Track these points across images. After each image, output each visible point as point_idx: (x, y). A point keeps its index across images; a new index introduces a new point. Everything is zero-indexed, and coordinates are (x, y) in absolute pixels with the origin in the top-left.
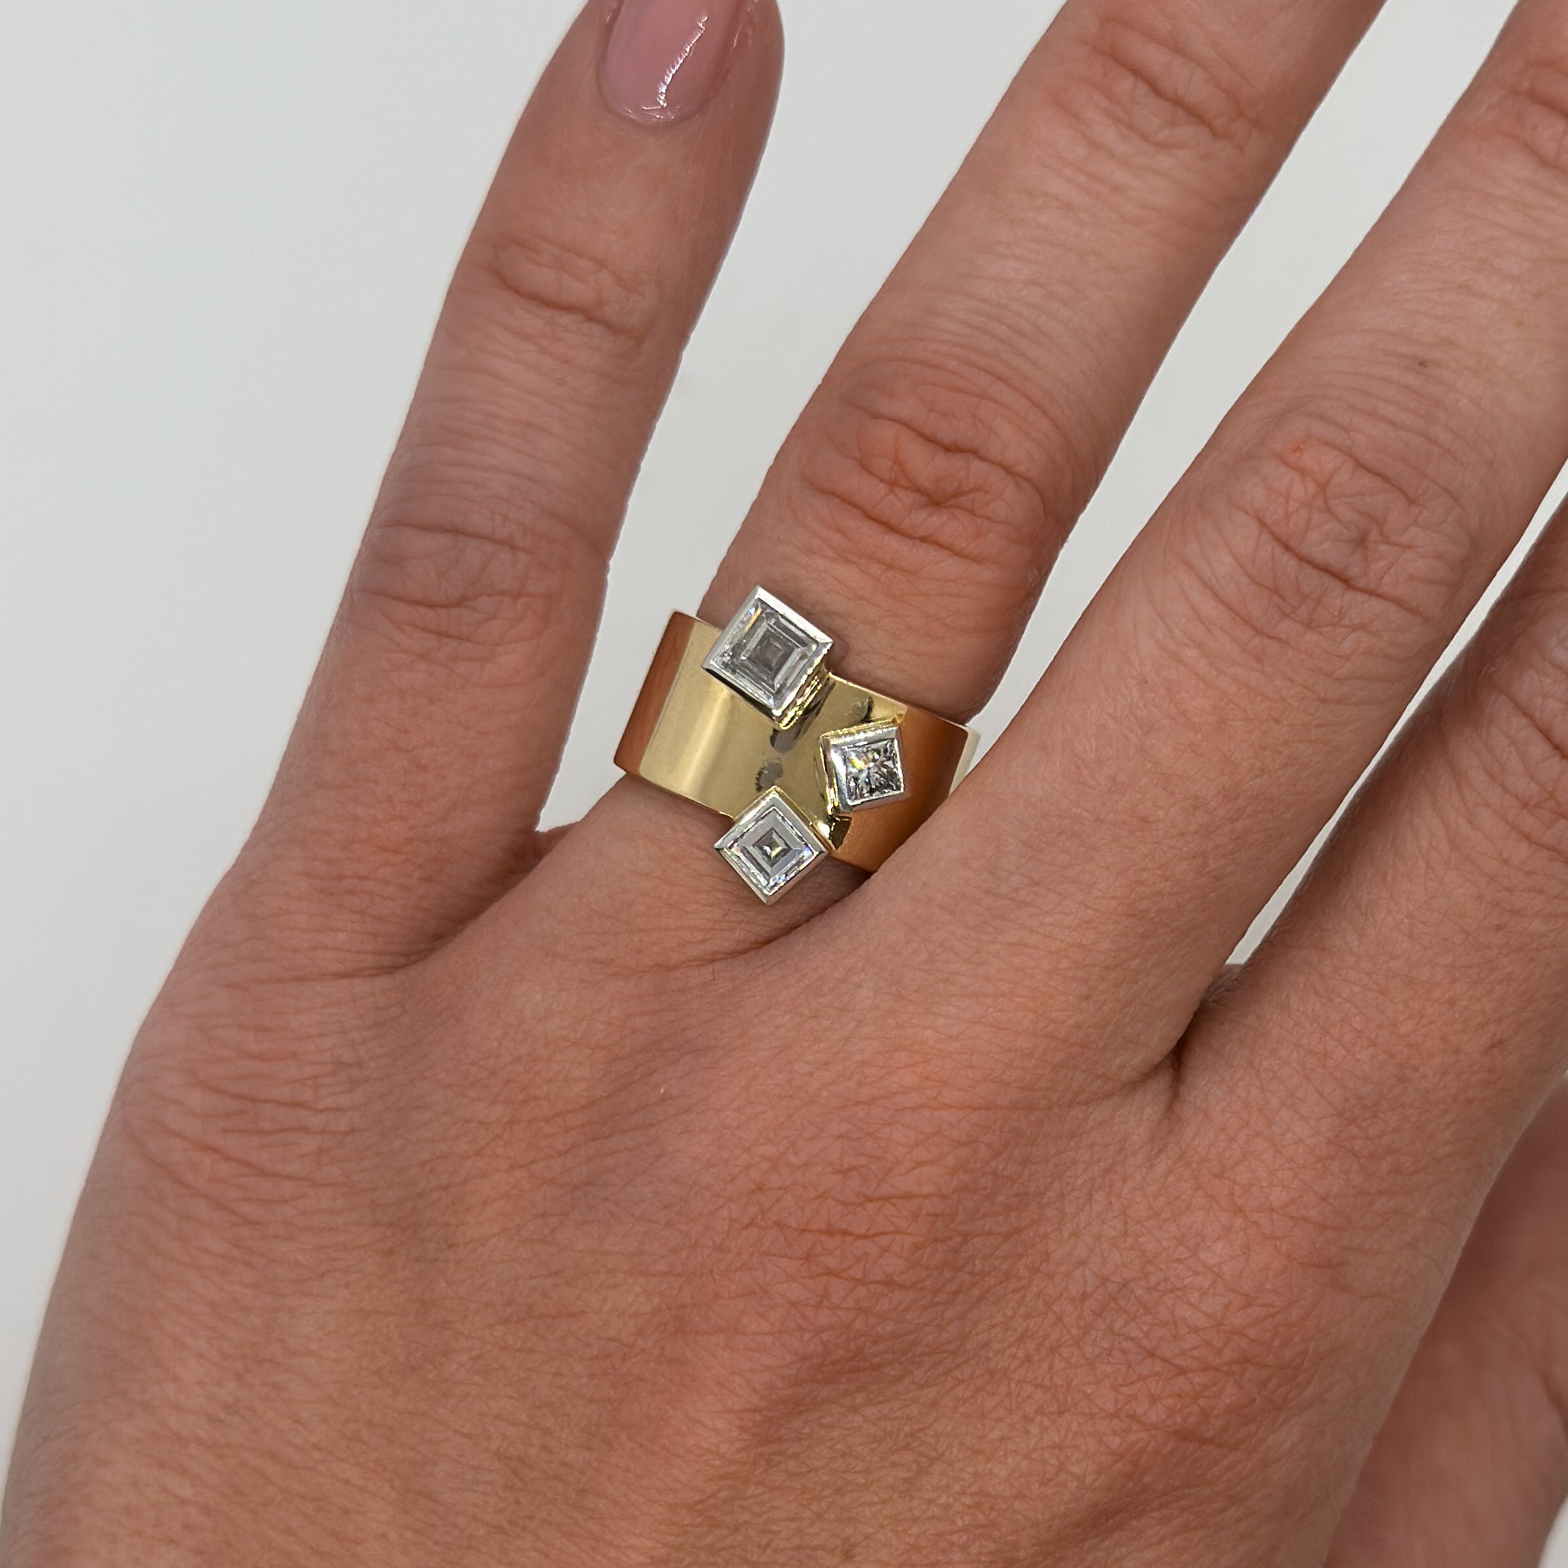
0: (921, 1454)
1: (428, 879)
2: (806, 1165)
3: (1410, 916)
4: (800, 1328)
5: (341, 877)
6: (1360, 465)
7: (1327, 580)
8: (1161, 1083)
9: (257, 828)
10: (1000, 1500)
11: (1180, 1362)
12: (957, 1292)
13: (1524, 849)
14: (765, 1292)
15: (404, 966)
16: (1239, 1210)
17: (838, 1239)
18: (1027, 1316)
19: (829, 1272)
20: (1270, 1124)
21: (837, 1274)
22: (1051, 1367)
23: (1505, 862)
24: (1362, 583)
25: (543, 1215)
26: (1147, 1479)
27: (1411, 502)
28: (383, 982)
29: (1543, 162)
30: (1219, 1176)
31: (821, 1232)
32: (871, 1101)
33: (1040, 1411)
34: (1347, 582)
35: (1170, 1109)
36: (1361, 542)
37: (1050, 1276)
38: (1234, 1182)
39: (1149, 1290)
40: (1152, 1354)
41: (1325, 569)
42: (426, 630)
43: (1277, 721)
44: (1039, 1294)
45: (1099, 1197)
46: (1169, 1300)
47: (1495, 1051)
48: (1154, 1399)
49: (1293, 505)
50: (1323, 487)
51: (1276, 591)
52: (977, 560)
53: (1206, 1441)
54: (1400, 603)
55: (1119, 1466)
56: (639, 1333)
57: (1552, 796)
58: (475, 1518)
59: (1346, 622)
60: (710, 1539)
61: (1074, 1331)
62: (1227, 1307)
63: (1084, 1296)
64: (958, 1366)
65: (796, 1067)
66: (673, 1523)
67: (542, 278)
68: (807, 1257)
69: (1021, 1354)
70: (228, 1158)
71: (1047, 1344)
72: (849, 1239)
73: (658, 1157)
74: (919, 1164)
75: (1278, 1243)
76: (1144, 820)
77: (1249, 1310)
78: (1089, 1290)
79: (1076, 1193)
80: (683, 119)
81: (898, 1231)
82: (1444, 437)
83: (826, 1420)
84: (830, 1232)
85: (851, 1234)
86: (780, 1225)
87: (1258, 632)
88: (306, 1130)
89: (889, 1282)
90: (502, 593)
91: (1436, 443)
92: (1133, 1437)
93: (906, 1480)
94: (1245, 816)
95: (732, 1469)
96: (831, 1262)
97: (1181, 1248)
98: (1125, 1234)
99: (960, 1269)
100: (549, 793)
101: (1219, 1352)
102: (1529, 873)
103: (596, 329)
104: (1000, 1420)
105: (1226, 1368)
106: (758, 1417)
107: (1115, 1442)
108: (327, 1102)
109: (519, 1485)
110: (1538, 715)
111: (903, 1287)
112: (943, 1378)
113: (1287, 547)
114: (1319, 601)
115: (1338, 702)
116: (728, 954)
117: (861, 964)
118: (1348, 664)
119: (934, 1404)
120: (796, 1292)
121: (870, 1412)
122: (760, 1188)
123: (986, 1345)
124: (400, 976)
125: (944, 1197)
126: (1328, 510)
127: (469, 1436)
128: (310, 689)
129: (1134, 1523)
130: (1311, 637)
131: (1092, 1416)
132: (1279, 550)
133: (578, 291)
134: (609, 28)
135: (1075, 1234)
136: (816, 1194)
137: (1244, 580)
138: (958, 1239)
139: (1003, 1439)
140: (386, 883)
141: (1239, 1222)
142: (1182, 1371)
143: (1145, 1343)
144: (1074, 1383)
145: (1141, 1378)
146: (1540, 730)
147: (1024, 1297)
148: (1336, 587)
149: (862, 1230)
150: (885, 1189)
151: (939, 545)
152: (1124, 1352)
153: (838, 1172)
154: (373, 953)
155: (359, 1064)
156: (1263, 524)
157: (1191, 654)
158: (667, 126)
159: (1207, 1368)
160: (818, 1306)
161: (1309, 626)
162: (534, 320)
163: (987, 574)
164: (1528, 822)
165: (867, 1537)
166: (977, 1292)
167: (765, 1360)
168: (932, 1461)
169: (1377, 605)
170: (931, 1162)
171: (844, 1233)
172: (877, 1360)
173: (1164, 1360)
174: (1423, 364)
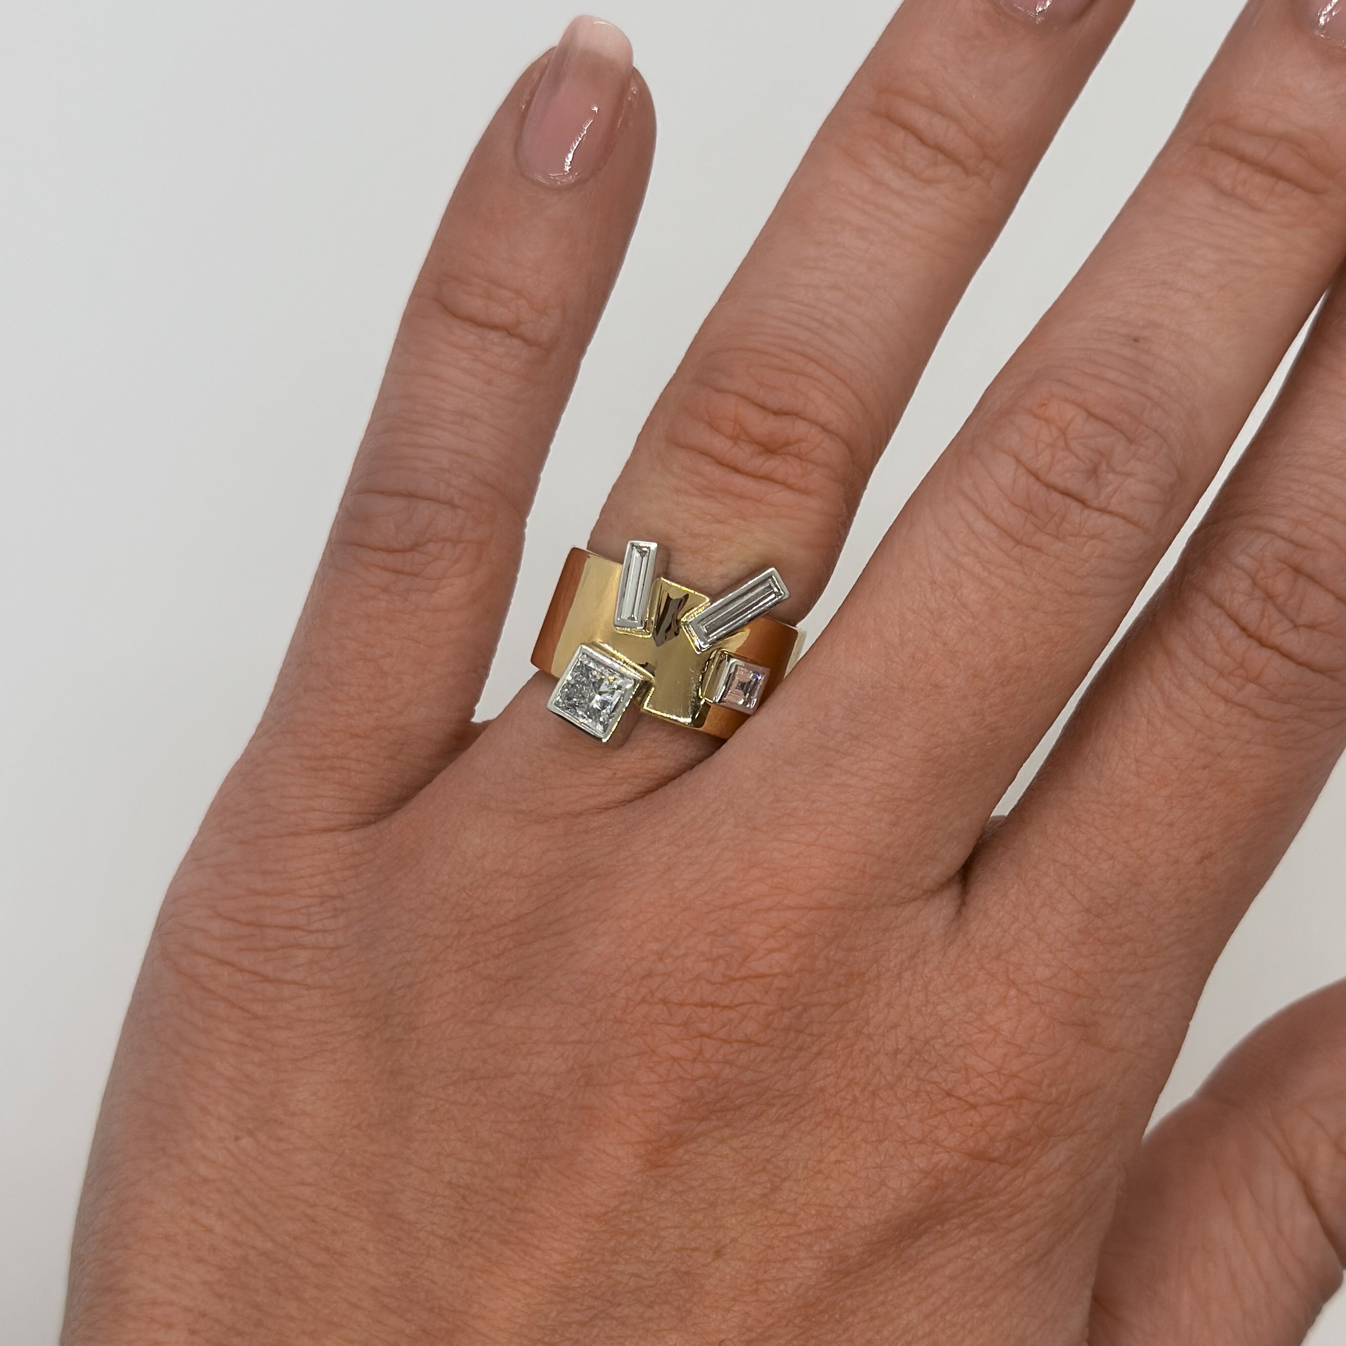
0: (775, 1175)
1: (391, 758)
2: (685, 955)
3: (1137, 761)
4: (681, 1078)
5: (324, 758)
6: (1091, 415)
7: (1068, 501)
8: (953, 892)
9: (261, 725)
10: (835, 1209)
11: (971, 1099)
12: (800, 1049)
13: (1221, 707)
14: (654, 1051)
15: (375, 822)
16: (1012, 984)
17: (709, 1009)
18: (853, 1068)
19: (703, 1035)
20: (1034, 920)
21: (709, 1036)
22: (872, 1106)
23: (1207, 717)
24: (1095, 503)
25: (482, 1003)
26: (950, 1191)
27: (1131, 441)
28: (359, 834)
29: (1222, 192)
30: (998, 958)
31: (696, 1005)
32: (734, 906)
33: (865, 1140)
34: (1084, 503)
35: (959, 912)
36: (1093, 472)
37: (870, 1037)
38: (1008, 962)
39: (946, 1045)
40: (949, 1094)
41: (1066, 493)
42: (386, 569)
43: (1035, 609)
44: (862, 1051)
45: (907, 975)
46: (961, 1052)
47: (1206, 861)
48: (952, 1129)
49: (1041, 446)
50: (1063, 432)
51: (1031, 511)
52: (804, 492)
53: (992, 1160)
54: (1124, 517)
55: (926, 1183)
56: (558, 1088)
57: (1241, 665)
58: (432, 1233)
59: (1084, 533)
60: (612, 1243)
61: (889, 1078)
62: (1005, 1055)
63: (897, 1052)
64: (803, 1106)
65: (677, 884)
66: (585, 1231)
67: (474, 305)
68: (685, 1024)
69: (849, 1097)
70: (241, 970)
71: (870, 1088)
72: (717, 1010)
73: (571, 955)
74: (770, 951)
75: (1043, 1007)
76: (936, 686)
77: (1023, 1058)
78: (900, 1047)
79: (890, 973)
80: (580, 183)
81: (756, 1002)
82: (1154, 393)
83: (702, 1149)
84: (702, 1004)
85: (718, 1006)
86: (664, 1001)
87: (1018, 542)
88: (302, 947)
89: (748, 1041)
90: (444, 540)
91: (1149, 398)
92: (935, 1159)
93: (764, 1196)
94: (1012, 681)
95: (629, 1188)
96: (705, 1027)
97: (970, 1014)
98: (927, 1002)
99: (800, 1032)
100: (481, 693)
101: (1001, 1092)
102: (1227, 725)
103: (516, 342)
104: (834, 1148)
105: (1007, 1103)
106: (650, 1147)
107: (921, 1163)
108: (318, 926)
109: (467, 1206)
110: (1227, 604)
111: (758, 1045)
112: (790, 1116)
113: (1038, 478)
114: (1063, 519)
115: (1081, 594)
116: (619, 803)
117: (723, 807)
118: (1087, 565)
119: (783, 1136)
120: (677, 1050)
121: (735, 1143)
122: (650, 975)
123: (822, 1090)
124: (372, 830)
125: (788, 975)
126: (1067, 448)
127: (427, 1171)
128: (300, 620)
129: (939, 1227)
130: (1058, 546)
131: (904, 1143)
132: (1032, 480)
133: (501, 314)
134: (524, 116)
135: (889, 1005)
136: (691, 977)
137: (1006, 505)
138: (800, 1008)
139: (837, 1162)
140: (358, 761)
141: (1013, 992)
142: (973, 1107)
143: (943, 1085)
144: (891, 1118)
145: (942, 1112)
146: (1230, 616)
147: (851, 1052)
148: (1074, 506)
149: (727, 1002)
150: (743, 972)
151: (775, 481)
152: (928, 1093)
153: (707, 960)
154: (350, 813)
155: (341, 897)
156: (1018, 461)
157: (967, 560)
158: (570, 187)
159: (992, 1103)
160: (694, 1061)
161: (1058, 537)
162: (470, 336)
163: (814, 503)
164: (1224, 686)
165: (734, 1240)
166: (815, 1049)
167: (654, 1103)
168: (785, 1179)
169: (1106, 519)
170: (778, 950)
171: (713, 1005)
172: (738, 1102)
173: (959, 1098)
174: (1136, 340)
